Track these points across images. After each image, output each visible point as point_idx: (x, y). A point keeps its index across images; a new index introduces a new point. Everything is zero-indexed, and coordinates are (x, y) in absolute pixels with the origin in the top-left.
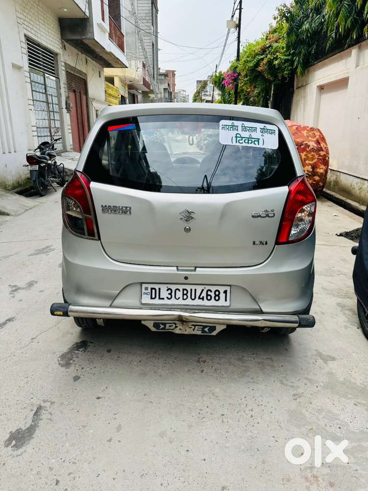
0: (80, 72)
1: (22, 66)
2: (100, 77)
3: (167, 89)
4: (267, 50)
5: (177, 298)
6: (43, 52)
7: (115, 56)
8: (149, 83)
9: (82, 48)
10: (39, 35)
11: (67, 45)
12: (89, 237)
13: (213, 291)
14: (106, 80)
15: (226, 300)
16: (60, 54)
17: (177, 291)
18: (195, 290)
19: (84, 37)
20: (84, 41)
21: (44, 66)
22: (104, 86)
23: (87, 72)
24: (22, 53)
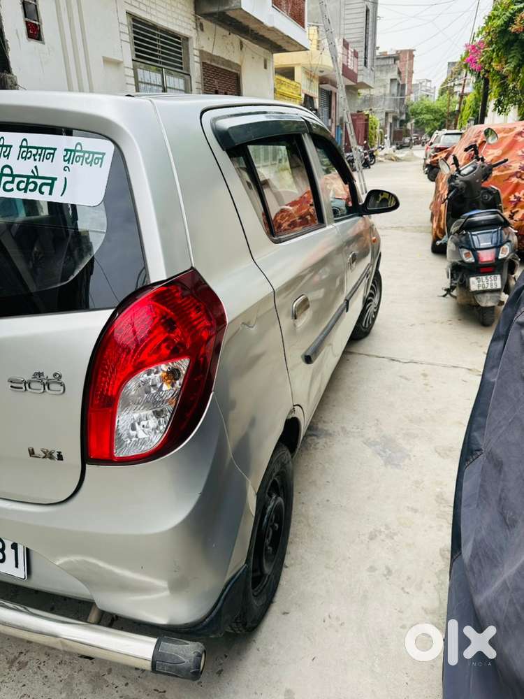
0: (229, 63)
1: (121, 60)
2: (265, 67)
3: (396, 79)
6: (162, 37)
7: (282, 33)
8: (354, 72)
9: (230, 24)
10: (154, 12)
11: (206, 23)
14: (276, 72)
16: (191, 38)
19: (227, 8)
20: (228, 13)
21: (163, 58)
22: (272, 82)
23: (242, 62)
24: (122, 40)
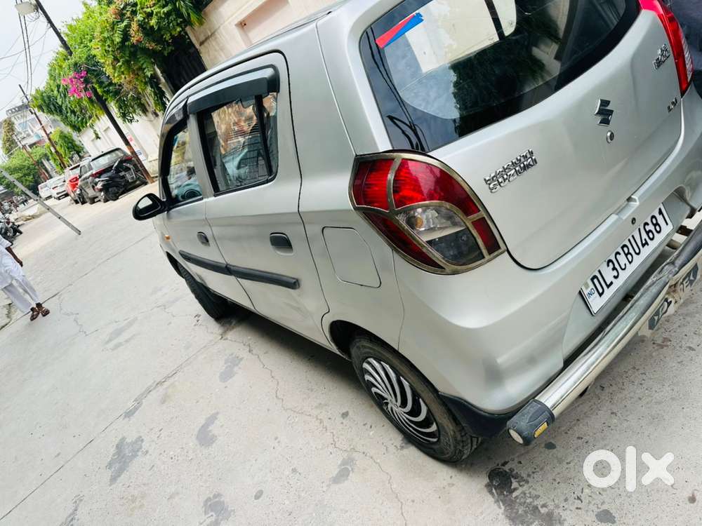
4: (125, 12)
5: (623, 267)
12: (492, 255)
13: (649, 222)
15: (667, 224)
17: (618, 256)
18: (633, 236)
